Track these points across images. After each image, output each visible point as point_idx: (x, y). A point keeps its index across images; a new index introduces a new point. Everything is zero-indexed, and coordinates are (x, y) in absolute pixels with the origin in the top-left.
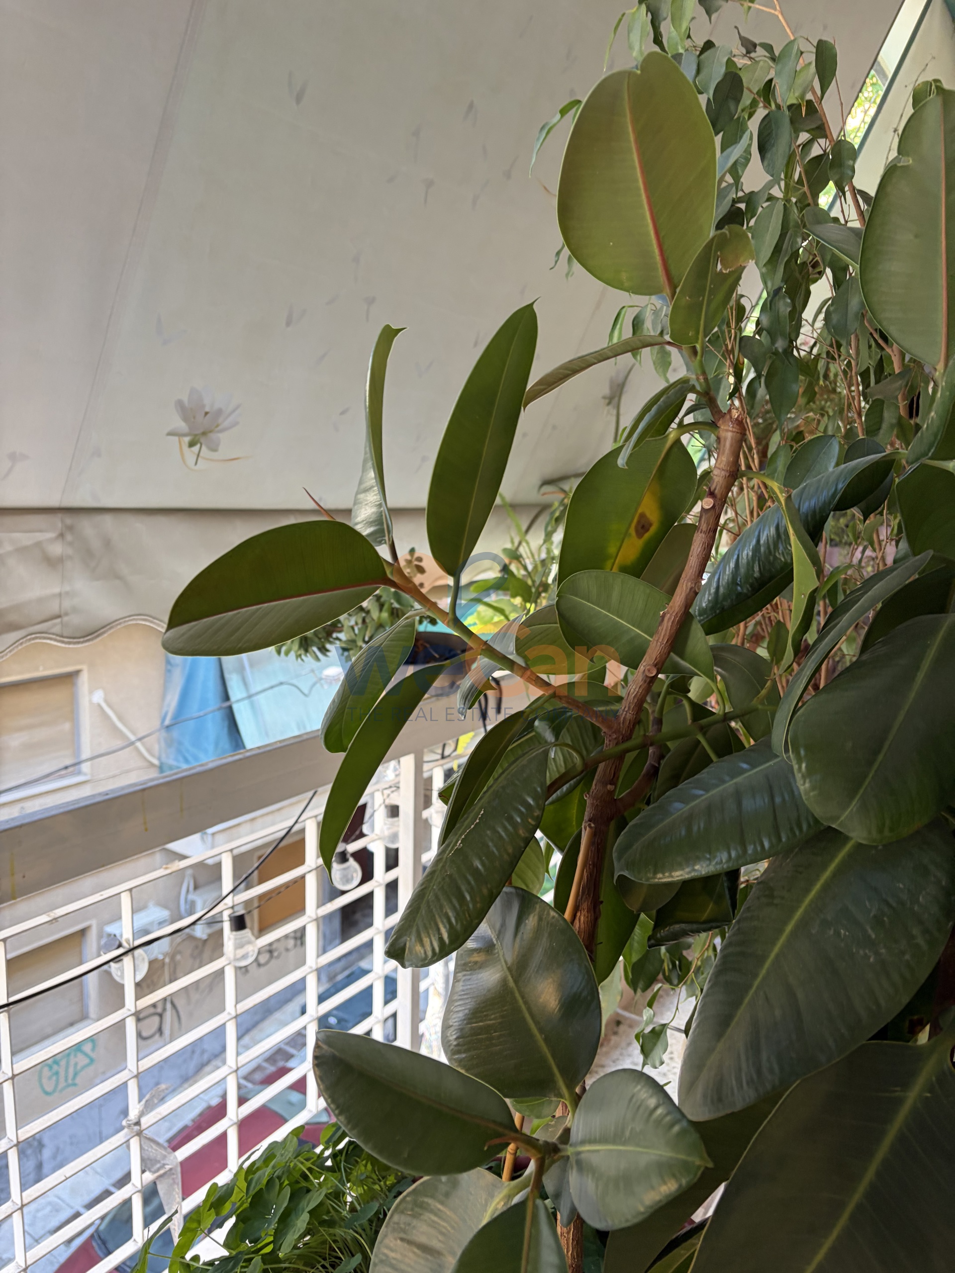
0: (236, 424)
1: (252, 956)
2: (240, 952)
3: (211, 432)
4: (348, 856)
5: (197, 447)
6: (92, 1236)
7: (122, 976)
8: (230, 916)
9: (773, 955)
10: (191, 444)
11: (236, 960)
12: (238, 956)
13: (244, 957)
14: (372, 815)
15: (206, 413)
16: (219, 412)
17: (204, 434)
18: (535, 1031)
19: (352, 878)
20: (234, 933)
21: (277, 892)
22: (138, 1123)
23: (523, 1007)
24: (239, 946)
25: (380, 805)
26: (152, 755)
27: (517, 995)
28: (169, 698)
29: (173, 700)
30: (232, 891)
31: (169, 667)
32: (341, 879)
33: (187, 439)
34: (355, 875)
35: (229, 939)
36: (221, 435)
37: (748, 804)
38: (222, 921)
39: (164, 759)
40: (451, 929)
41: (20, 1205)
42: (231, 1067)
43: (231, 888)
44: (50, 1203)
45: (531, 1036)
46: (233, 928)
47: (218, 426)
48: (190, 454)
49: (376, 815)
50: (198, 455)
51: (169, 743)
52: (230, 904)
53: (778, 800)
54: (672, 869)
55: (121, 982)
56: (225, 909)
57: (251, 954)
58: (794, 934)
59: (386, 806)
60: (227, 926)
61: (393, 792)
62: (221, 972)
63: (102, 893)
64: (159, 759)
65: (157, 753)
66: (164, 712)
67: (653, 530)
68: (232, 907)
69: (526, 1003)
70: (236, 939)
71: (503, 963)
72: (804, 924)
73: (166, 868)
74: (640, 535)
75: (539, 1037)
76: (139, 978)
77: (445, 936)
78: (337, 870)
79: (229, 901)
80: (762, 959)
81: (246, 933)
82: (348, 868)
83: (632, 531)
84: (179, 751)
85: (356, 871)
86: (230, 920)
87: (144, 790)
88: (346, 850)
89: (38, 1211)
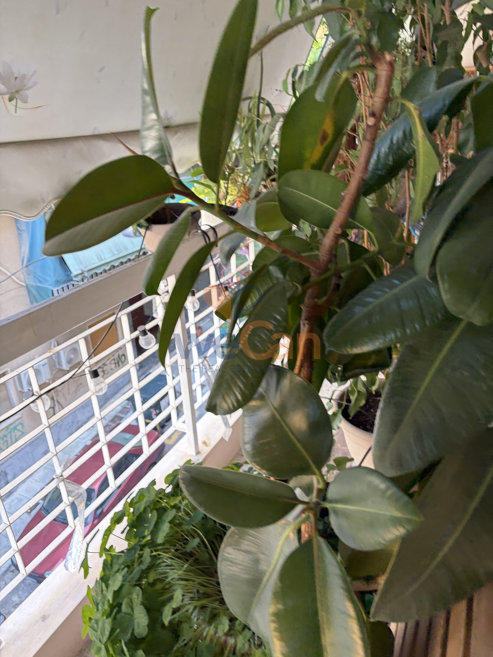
0: (35, 84)
1: (105, 389)
2: (98, 387)
3: (21, 90)
4: (147, 332)
5: (14, 102)
6: (41, 509)
7: (38, 409)
8: (89, 371)
9: (423, 388)
10: (10, 100)
11: (97, 392)
12: (97, 390)
13: (101, 389)
14: (156, 310)
15: (16, 78)
16: (24, 76)
17: (17, 92)
18: (296, 442)
19: (151, 342)
20: (93, 379)
21: (112, 354)
22: (62, 476)
23: (288, 430)
24: (96, 385)
25: (160, 304)
26: (21, 281)
27: (283, 423)
28: (23, 249)
29: (26, 249)
30: (88, 359)
31: (19, 232)
32: (145, 344)
33: (7, 97)
34: (152, 341)
35: (91, 382)
36: (27, 92)
37: (404, 304)
38: (85, 374)
39: (28, 283)
40: (242, 394)
41: (9, 524)
42: (103, 442)
43: (87, 357)
44: (16, 498)
45: (294, 445)
46: (92, 377)
47: (25, 86)
48: (11, 106)
49: (158, 309)
50: (16, 107)
51: (29, 273)
52: (89, 365)
53: (422, 301)
54: (362, 345)
55: (38, 412)
56: (86, 368)
57: (104, 388)
58: (435, 376)
59: (163, 304)
60: (88, 376)
61: (165, 296)
62: (89, 400)
63: (17, 370)
64: (25, 283)
65: (23, 280)
66: (22, 256)
67: (329, 139)
68: (90, 367)
69: (289, 427)
70: (94, 382)
71: (272, 407)
72: (440, 370)
73: (50, 352)
74: (322, 143)
75: (299, 445)
76: (47, 408)
77: (239, 397)
78: (142, 339)
79: (87, 364)
80: (416, 390)
81: (100, 378)
82: (148, 338)
83: (318, 142)
84: (35, 277)
85: (152, 339)
86: (90, 373)
87: (29, 314)
88: (145, 329)
89: (11, 502)
